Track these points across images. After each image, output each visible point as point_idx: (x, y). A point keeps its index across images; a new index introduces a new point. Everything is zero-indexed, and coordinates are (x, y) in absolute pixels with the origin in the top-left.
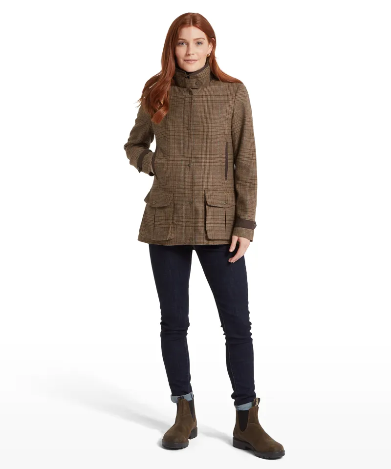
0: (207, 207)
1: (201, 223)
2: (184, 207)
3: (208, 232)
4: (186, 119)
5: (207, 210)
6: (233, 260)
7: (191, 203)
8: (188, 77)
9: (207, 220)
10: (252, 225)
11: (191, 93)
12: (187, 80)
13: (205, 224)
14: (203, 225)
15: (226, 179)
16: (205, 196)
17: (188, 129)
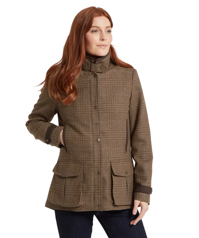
0: (113, 176)
1: (108, 191)
2: (93, 178)
3: (115, 199)
4: (93, 99)
5: (114, 180)
6: (135, 222)
7: (99, 173)
8: (95, 63)
9: (114, 188)
10: (149, 191)
11: (95, 76)
12: (93, 64)
13: (112, 191)
14: (110, 193)
15: (126, 151)
16: (111, 167)
17: (95, 108)
